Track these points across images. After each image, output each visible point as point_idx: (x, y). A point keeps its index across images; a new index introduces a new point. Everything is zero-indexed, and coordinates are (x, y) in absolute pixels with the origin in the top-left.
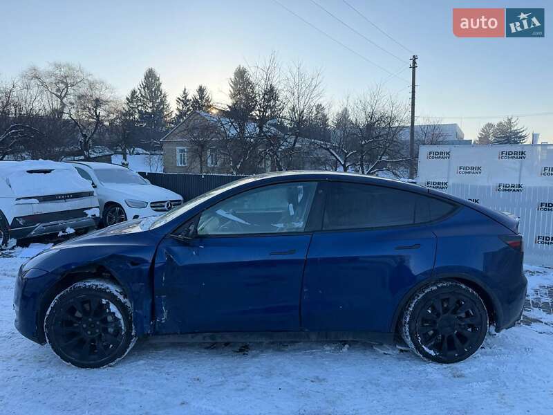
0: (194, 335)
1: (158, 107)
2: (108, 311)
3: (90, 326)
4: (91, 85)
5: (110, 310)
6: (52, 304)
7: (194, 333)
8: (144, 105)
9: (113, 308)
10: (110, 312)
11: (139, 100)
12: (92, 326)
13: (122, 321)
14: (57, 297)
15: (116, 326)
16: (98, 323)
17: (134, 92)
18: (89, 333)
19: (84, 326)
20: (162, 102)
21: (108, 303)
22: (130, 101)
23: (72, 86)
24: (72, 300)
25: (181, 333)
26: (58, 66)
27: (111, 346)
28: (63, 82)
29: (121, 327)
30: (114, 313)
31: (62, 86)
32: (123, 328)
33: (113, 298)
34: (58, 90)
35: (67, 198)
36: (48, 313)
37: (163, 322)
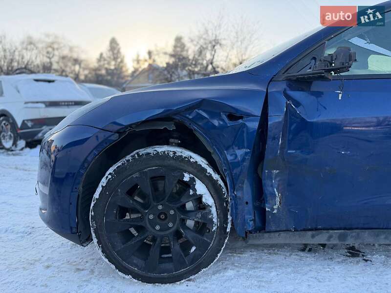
0: (314, 232)
1: (119, 65)
2: (191, 192)
3: (159, 217)
4: (71, 49)
5: (195, 190)
6: (104, 181)
7: (316, 229)
8: (109, 63)
9: (201, 188)
10: (195, 194)
11: (105, 60)
12: (162, 216)
13: (214, 210)
14: (111, 170)
15: (204, 217)
16: (172, 212)
17: (101, 55)
18: (158, 228)
19: (151, 217)
20: (122, 61)
21: (192, 180)
22: (99, 60)
23: (57, 49)
24: (136, 175)
25: (296, 230)
26: (48, 36)
27: (194, 249)
28: (50, 47)
29: (211, 220)
30: (200, 197)
31: (50, 50)
32: (215, 220)
33: (200, 173)
34: (48, 53)
35: (69, 105)
36: (96, 195)
37: (275, 211)
